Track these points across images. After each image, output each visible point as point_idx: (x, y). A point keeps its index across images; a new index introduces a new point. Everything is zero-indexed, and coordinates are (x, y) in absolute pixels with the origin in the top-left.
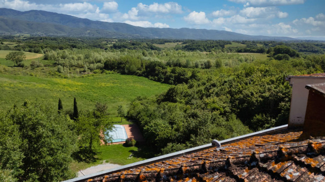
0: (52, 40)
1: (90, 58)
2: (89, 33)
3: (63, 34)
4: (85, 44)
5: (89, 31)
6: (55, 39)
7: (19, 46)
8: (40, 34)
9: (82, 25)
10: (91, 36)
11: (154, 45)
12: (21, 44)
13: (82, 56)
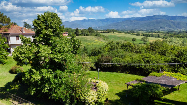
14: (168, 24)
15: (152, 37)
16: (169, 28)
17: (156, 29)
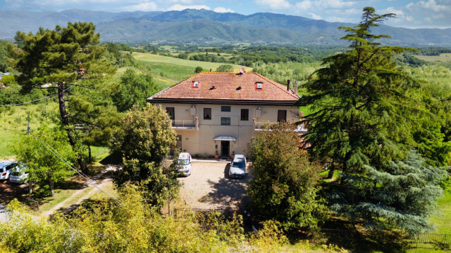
0: (272, 50)
1: (300, 74)
2: (322, 41)
3: (288, 42)
4: (312, 56)
5: (321, 37)
6: (275, 49)
7: (234, 58)
8: (261, 42)
9: (314, 29)
10: (324, 44)
11: (416, 56)
12: (237, 56)
13: (291, 71)
14: (217, 30)
15: (212, 62)
16: (221, 41)
17: (195, 41)
